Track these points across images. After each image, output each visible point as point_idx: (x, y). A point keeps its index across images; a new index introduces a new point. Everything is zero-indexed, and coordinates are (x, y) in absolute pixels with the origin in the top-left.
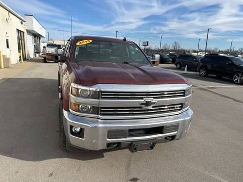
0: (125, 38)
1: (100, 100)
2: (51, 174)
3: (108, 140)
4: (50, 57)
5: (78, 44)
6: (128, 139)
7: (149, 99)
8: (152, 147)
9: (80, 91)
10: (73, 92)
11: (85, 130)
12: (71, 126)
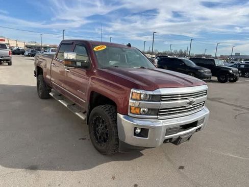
0: (129, 44)
3: (166, 137)
5: (95, 49)
6: (179, 134)
7: (191, 99)
8: (188, 139)
10: (134, 97)
11: (149, 131)
12: (135, 128)
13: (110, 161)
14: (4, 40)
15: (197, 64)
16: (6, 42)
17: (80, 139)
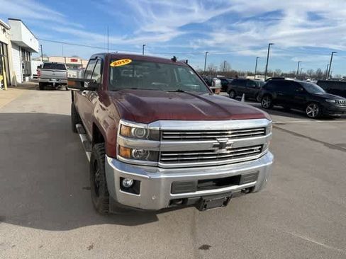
0: (175, 57)
1: (162, 142)
2: (91, 247)
3: (172, 195)
4: (74, 83)
5: (112, 65)
6: (197, 193)
7: (224, 140)
8: (225, 203)
9: (133, 130)
10: (122, 132)
11: (141, 184)
12: (122, 179)
14: (76, 61)
16: (79, 63)
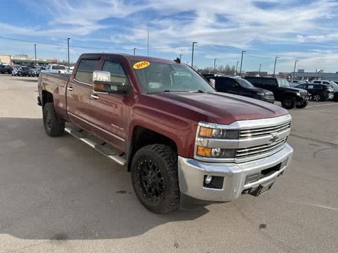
1: (240, 140)
3: (245, 186)
5: (135, 67)
6: (260, 181)
7: (275, 134)
9: (214, 131)
10: (201, 134)
11: (225, 179)
12: (205, 176)
13: (167, 222)
15: (255, 85)
17: (118, 192)
